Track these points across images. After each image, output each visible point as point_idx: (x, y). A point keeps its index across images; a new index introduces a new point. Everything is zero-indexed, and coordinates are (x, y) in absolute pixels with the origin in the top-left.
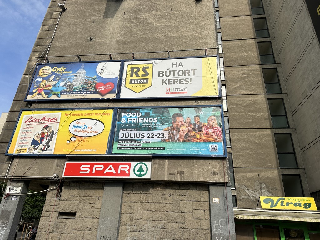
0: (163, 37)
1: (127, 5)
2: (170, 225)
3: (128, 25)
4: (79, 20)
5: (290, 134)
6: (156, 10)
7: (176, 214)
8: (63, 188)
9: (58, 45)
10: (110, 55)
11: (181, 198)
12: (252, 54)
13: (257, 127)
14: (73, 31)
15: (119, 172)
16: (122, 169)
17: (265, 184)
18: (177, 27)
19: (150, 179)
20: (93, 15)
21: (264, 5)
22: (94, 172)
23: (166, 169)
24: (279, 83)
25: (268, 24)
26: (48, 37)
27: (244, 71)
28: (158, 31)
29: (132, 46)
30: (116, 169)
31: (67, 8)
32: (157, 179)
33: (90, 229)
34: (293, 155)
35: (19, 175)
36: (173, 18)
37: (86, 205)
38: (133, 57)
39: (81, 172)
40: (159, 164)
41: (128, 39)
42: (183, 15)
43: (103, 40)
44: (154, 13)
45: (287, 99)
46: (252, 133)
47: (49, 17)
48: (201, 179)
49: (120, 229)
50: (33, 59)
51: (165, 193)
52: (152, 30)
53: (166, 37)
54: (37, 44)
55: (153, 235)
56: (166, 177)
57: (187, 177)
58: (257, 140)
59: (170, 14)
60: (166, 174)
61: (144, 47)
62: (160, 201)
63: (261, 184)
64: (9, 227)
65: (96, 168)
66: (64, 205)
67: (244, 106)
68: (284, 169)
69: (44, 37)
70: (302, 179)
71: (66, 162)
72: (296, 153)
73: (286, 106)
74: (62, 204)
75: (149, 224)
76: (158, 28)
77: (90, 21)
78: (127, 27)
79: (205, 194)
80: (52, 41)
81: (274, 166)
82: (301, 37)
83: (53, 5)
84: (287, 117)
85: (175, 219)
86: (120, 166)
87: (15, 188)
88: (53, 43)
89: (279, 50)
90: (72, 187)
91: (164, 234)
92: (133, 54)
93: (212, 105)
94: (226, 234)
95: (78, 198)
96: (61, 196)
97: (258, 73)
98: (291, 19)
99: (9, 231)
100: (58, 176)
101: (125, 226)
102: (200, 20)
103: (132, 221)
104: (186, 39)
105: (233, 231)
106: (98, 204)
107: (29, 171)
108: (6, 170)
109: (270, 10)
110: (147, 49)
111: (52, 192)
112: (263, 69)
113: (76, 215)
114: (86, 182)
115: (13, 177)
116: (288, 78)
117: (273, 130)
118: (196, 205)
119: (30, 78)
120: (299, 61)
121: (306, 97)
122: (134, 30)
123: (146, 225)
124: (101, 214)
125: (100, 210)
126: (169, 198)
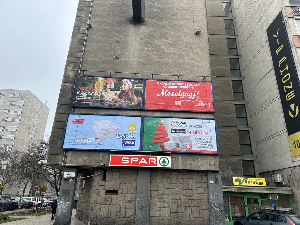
0: (173, 62)
1: (143, 30)
2: (183, 198)
3: (146, 49)
4: (104, 38)
5: (249, 131)
6: (166, 38)
7: (187, 191)
8: (107, 173)
9: (89, 59)
10: (135, 74)
11: (189, 180)
12: (225, 68)
13: (226, 125)
14: (100, 48)
15: (149, 163)
16: (152, 161)
17: (231, 166)
18: (183, 55)
19: (170, 168)
20: (116, 36)
21: (235, 28)
22: (132, 163)
23: (180, 162)
24: (243, 92)
25: (237, 44)
26: (78, 50)
27: (219, 81)
28: (169, 57)
29: (150, 68)
30: (148, 162)
31: (93, 26)
32: (175, 168)
33: (130, 202)
35: (73, 164)
36: (179, 47)
37: (125, 185)
38: (152, 77)
39: (122, 163)
40: (175, 158)
41: (146, 61)
42: (187, 46)
43: (126, 60)
44: (164, 41)
45: (248, 105)
46: (223, 130)
47: (77, 31)
48: (203, 169)
49: (151, 201)
50: (69, 69)
51: (178, 177)
53: (175, 62)
54: (70, 56)
55: (172, 204)
56: (180, 167)
57: (194, 167)
58: (227, 135)
59: (177, 43)
60: (180, 165)
61: (159, 69)
62: (176, 182)
63: (228, 167)
64: (71, 201)
65: (133, 159)
66: (109, 185)
67: (218, 109)
68: (243, 156)
69: (76, 50)
70: (255, 163)
71: (111, 155)
72: (252, 145)
73: (247, 111)
74: (108, 185)
75: (170, 197)
76: (168, 54)
77: (114, 41)
78: (144, 50)
79: (205, 178)
80: (84, 55)
81: (237, 154)
82: (262, 64)
83: (79, 20)
84: (247, 119)
85: (186, 194)
86: (150, 159)
87: (70, 173)
88: (85, 56)
89: (244, 67)
90: (114, 173)
91: (179, 203)
92: (152, 75)
93: (208, 118)
94: (218, 202)
95: (119, 180)
96: (106, 179)
97: (228, 83)
98: (256, 48)
99: (71, 204)
100: (105, 165)
101: (154, 199)
102: (199, 51)
103: (158, 196)
104: (189, 66)
105: (222, 201)
106: (134, 184)
107: (82, 161)
108: (61, 160)
109: (239, 33)
110: (161, 70)
111: (99, 176)
112: (232, 80)
113: (119, 192)
114: (123, 169)
115: (69, 166)
116: (249, 90)
117: (237, 128)
118: (199, 185)
119: (71, 86)
120: (259, 81)
121: (262, 108)
122: (151, 54)
123: (167, 198)
124: (137, 191)
125: (135, 188)
126: (182, 180)
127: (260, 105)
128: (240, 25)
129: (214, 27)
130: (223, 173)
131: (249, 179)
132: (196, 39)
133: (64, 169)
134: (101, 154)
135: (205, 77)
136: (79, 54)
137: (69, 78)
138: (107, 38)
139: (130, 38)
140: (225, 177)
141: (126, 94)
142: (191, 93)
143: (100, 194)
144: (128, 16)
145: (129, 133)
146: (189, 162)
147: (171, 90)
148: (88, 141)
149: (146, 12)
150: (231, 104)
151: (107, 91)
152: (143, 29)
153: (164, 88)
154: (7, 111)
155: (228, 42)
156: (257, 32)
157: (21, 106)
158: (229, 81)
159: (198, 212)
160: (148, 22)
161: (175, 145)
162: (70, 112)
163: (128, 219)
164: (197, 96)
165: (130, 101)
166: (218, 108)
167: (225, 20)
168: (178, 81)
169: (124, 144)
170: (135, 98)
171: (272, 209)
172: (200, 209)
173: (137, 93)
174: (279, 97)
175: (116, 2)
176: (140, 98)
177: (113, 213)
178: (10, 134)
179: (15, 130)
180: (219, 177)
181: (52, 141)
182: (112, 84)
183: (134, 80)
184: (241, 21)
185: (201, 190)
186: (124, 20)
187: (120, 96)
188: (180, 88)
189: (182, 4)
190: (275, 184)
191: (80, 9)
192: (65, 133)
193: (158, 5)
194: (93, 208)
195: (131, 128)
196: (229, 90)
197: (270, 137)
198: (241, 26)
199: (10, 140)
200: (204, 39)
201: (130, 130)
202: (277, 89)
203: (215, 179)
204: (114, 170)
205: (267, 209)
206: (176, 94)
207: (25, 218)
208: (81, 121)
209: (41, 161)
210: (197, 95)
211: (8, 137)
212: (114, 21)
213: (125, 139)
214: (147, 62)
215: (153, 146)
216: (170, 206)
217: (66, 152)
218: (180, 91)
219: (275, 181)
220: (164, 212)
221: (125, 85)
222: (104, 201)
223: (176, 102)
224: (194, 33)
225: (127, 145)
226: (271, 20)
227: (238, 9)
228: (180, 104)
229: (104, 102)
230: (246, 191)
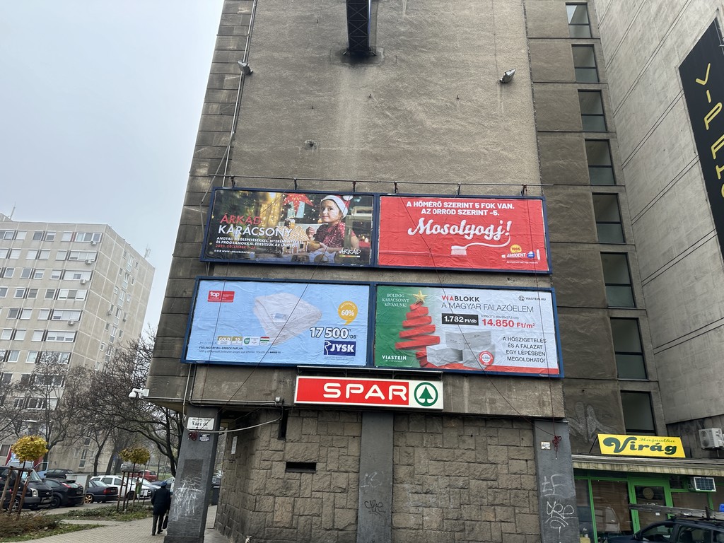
0: (445, 152)
1: (372, 77)
2: (473, 483)
3: (379, 122)
4: (281, 100)
5: (637, 319)
6: (429, 95)
7: (483, 466)
8: (288, 422)
9: (247, 150)
10: (354, 183)
11: (489, 441)
12: (575, 163)
13: (581, 305)
14: (272, 123)
15: (390, 398)
16: (396, 393)
17: (592, 406)
18: (469, 135)
19: (441, 410)
20: (308, 93)
21: (598, 65)
22: (348, 396)
23: (466, 394)
24: (620, 223)
25: (605, 105)
26: (221, 129)
27: (560, 195)
28: (436, 139)
29: (390, 166)
30: (386, 393)
31: (255, 71)
32: (453, 411)
33: (344, 491)
34: (640, 356)
35: (210, 399)
36: (461, 115)
37: (332, 451)
38: (396, 189)
39: (326, 396)
40: (454, 386)
41: (381, 150)
42: (479, 111)
43: (334, 149)
44: (424, 101)
45: (634, 254)
46: (571, 316)
47: (217, 84)
48: (524, 412)
49: (395, 490)
50: (199, 175)
51: (462, 433)
52: (423, 137)
53: (451, 152)
54: (201, 143)
55: (448, 498)
56: (466, 407)
57: (501, 409)
58: (582, 328)
59: (455, 106)
60: (466, 402)
61: (411, 170)
62: (456, 446)
63: (586, 407)
64: (204, 488)
65: (351, 388)
66: (294, 451)
67: (559, 265)
68: (625, 383)
69: (214, 129)
70: (654, 399)
71: (298, 377)
72: (646, 354)
73: (631, 268)
74: (291, 449)
75: (440, 481)
76: (435, 132)
77: (304, 105)
78: (376, 126)
79: (527, 435)
80: (233, 139)
81: (609, 376)
82: (669, 152)
83: (221, 59)
84: (632, 289)
85: (481, 474)
86: (391, 388)
87: (203, 421)
88: (235, 144)
89: (623, 160)
90: (305, 420)
91: (465, 496)
92: (396, 184)
93: (536, 286)
94: (562, 496)
95: (317, 438)
96: (287, 435)
97: (584, 201)
98: (654, 112)
99: (204, 495)
100: (283, 402)
101: (402, 485)
102: (510, 123)
103: (413, 477)
104: (486, 159)
105: (572, 493)
106: (353, 448)
107: (229, 391)
108: (181, 389)
109: (610, 76)
110: (417, 172)
111: (270, 428)
112: (593, 194)
113: (317, 467)
114: (328, 411)
115: (199, 402)
116: (637, 218)
117: (608, 313)
118: (513, 453)
119: (204, 214)
120: (662, 194)
121: (671, 261)
122: (391, 133)
123: (435, 483)
124: (361, 465)
125: (357, 458)
126: (470, 441)
127: (665, 253)
128: (612, 58)
129: (545, 65)
130: (572, 423)
131: (640, 440)
132: (501, 95)
133: (189, 409)
134: (276, 375)
135: (525, 187)
136: (223, 139)
137: (199, 195)
138: (287, 98)
139: (342, 98)
140: (578, 434)
141: (333, 232)
142: (492, 227)
143: (273, 470)
144: (337, 46)
145: (341, 325)
146: (488, 395)
147: (441, 220)
148: (244, 344)
149: (380, 33)
150: (592, 251)
151: (287, 224)
152: (372, 74)
153: (424, 215)
154: (59, 274)
155: (581, 100)
156: (654, 73)
157: (89, 262)
158: (585, 196)
159: (513, 519)
160: (384, 59)
161: (452, 353)
162: (204, 275)
163: (340, 532)
164: (507, 234)
165: (343, 246)
166: (559, 261)
167: (573, 45)
168: (459, 196)
169: (328, 351)
170: (355, 239)
171: (700, 515)
172: (517, 511)
173: (359, 228)
174: (715, 233)
175: (308, 14)
176: (367, 240)
177: (303, 518)
178: (64, 327)
179: (75, 317)
180: (564, 434)
181: (159, 344)
182: (299, 208)
183: (351, 197)
184: (613, 49)
185: (519, 466)
186: (326, 54)
187: (319, 237)
188: (464, 214)
189: (467, 12)
190: (707, 452)
191: (224, 32)
192: (191, 325)
193: (407, 16)
194: (257, 504)
195: (345, 313)
196: (586, 217)
197: (694, 335)
198: (614, 61)
199: (64, 341)
200: (523, 93)
201: (342, 317)
202: (708, 213)
203: (552, 438)
204: (306, 414)
205: (688, 516)
206: (454, 230)
207: (98, 526)
208: (228, 296)
209: (136, 392)
210: (506, 232)
211: (61, 335)
212: (304, 58)
213: (332, 339)
214: (383, 153)
215: (399, 357)
216: (442, 503)
217: (192, 370)
218: (463, 223)
219: (706, 443)
220: (427, 518)
221: (331, 209)
222: (283, 487)
223: (453, 247)
224: (496, 80)
225: (335, 353)
226: (690, 43)
227: (606, 19)
228: (465, 253)
229: (282, 251)
230: (634, 469)
